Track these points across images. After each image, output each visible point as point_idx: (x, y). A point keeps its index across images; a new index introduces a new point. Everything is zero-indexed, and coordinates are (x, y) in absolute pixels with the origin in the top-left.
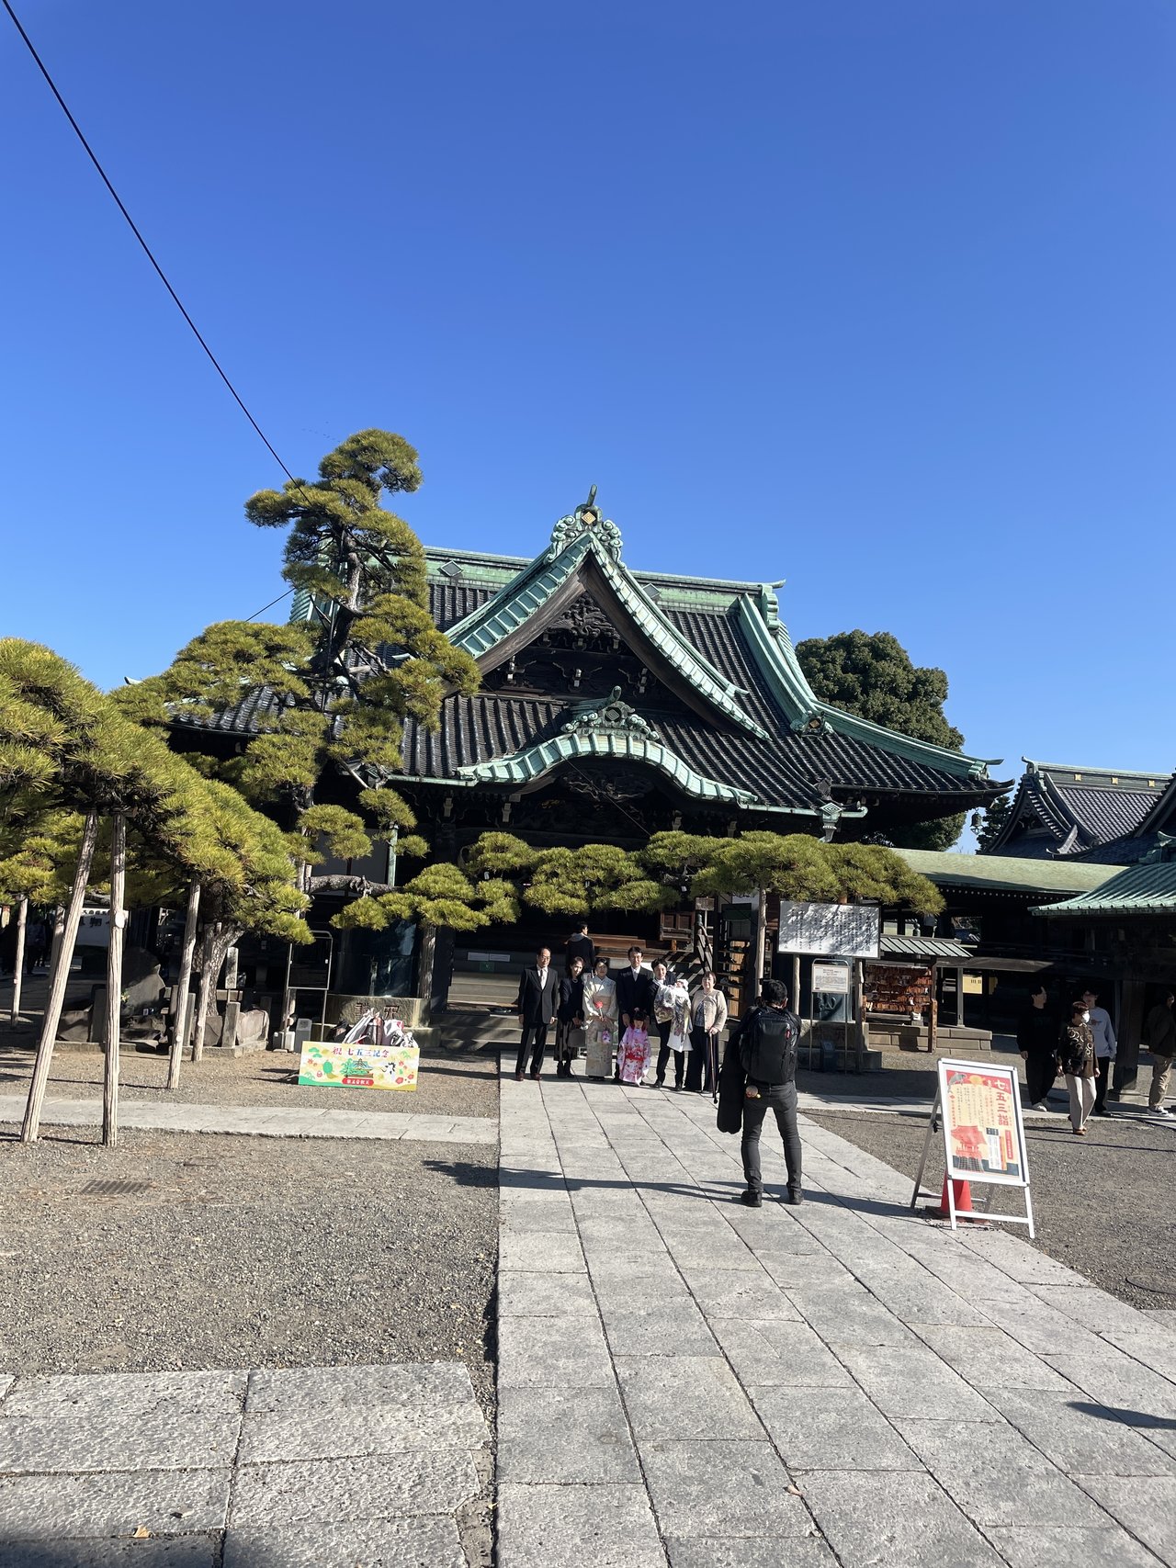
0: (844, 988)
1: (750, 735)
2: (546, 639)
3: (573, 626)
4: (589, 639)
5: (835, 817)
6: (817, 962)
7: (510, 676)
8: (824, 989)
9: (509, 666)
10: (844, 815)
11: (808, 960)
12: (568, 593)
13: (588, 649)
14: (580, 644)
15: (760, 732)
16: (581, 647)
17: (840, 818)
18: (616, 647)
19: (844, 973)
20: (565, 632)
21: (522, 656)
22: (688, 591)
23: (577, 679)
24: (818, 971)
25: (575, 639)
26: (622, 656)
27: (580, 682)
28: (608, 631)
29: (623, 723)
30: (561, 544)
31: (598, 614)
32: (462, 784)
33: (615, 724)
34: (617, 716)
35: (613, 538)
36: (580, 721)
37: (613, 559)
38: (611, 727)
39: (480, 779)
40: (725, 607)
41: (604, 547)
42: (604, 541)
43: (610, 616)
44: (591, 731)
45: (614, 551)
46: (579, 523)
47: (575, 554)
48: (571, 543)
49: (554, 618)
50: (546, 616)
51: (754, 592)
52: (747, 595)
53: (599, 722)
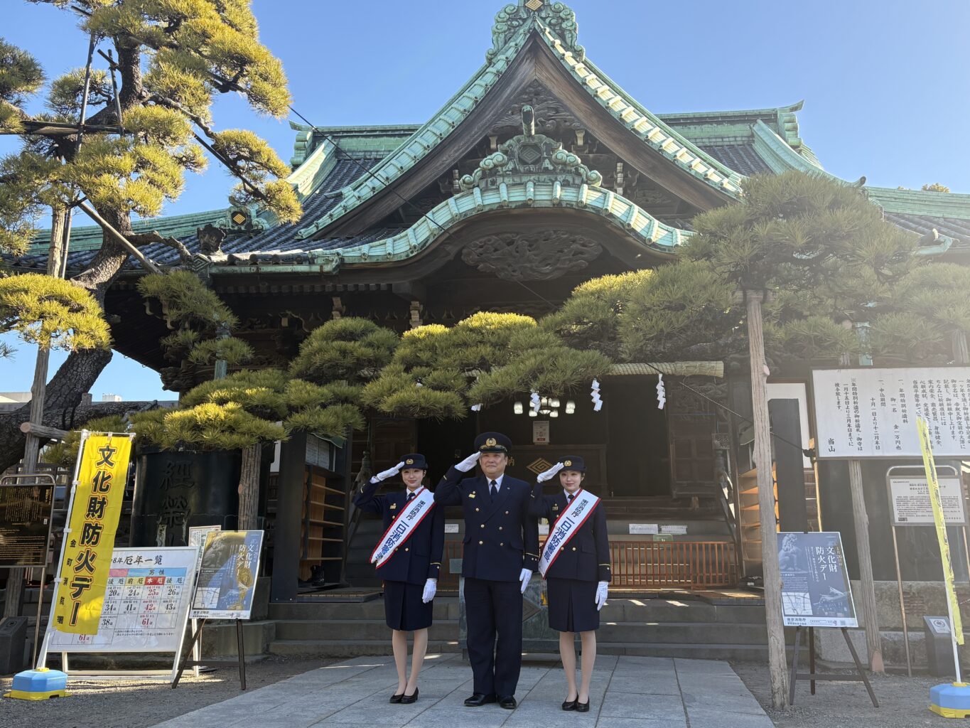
0: (954, 516)
6: (894, 473)
11: (877, 470)
12: (513, 83)
24: (897, 488)
28: (565, 121)
29: (547, 164)
30: (502, 36)
31: (552, 104)
32: (316, 269)
33: (532, 168)
34: (536, 156)
35: (563, 20)
36: (484, 171)
37: (566, 42)
38: (529, 172)
39: (342, 259)
40: (735, 137)
41: (554, 30)
42: (555, 25)
43: (567, 103)
44: (499, 180)
45: (568, 35)
46: (522, 10)
47: (521, 40)
48: (514, 33)
49: (499, 116)
50: (489, 115)
51: (770, 118)
52: (759, 121)
53: (511, 166)
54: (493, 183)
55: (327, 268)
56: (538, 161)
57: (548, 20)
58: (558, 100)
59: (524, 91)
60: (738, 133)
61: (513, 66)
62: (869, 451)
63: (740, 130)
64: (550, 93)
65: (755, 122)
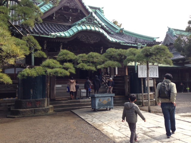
0: (152, 85)
2: (62, 9)
3: (69, 5)
4: (72, 9)
7: (54, 18)
9: (54, 15)
14: (71, 11)
15: (112, 32)
18: (79, 12)
20: (67, 7)
21: (57, 12)
23: (70, 19)
29: (92, 22)
32: (52, 37)
33: (90, 23)
34: (91, 21)
36: (82, 21)
38: (90, 24)
39: (57, 36)
44: (85, 24)
49: (65, 3)
50: (63, 2)
51: (99, 9)
53: (87, 22)
54: (84, 24)
55: (54, 37)
56: (91, 22)
62: (144, 77)
65: (97, 9)
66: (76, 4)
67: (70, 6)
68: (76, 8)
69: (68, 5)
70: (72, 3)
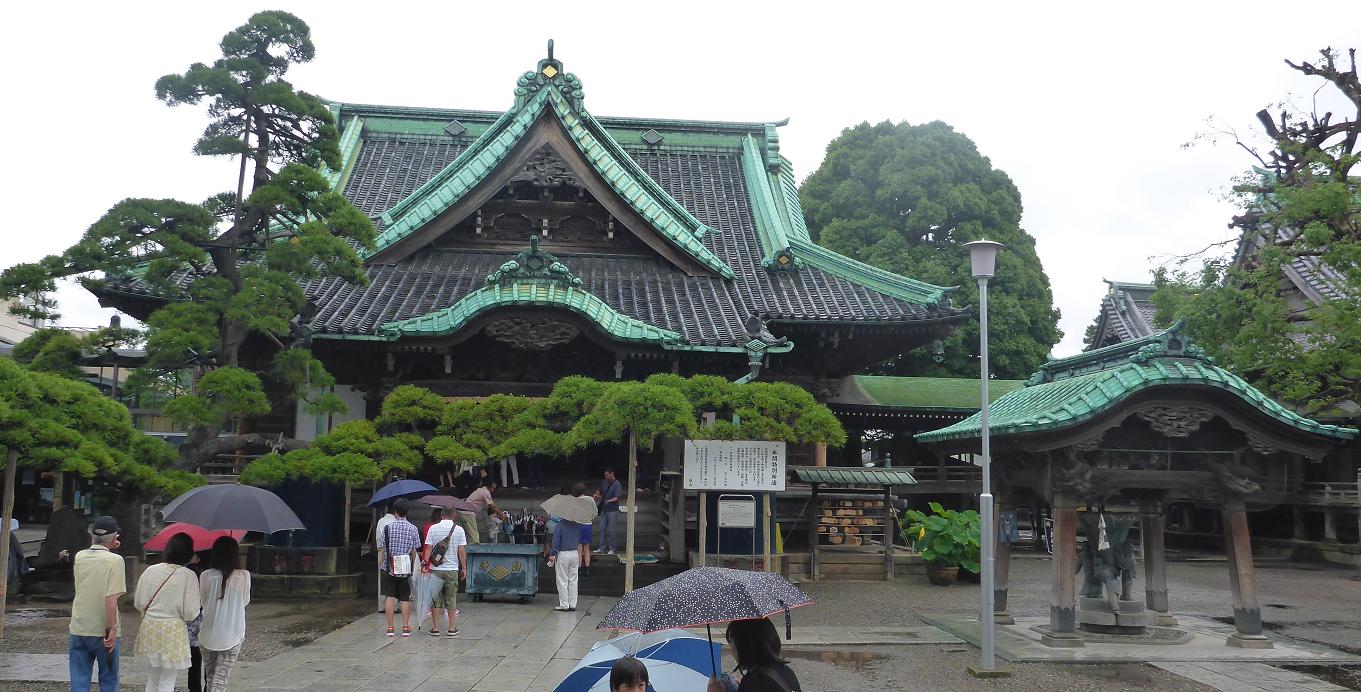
0: (751, 522)
1: (716, 275)
2: (511, 192)
3: (534, 177)
4: (553, 189)
5: (760, 354)
6: (723, 498)
7: (479, 230)
8: (729, 524)
9: (475, 220)
10: (769, 350)
11: (714, 497)
12: (529, 145)
13: (555, 199)
14: (546, 194)
15: (728, 271)
16: (547, 198)
17: (766, 354)
18: (581, 195)
19: (750, 507)
20: (527, 184)
21: (487, 208)
22: (691, 135)
23: (545, 228)
24: (723, 507)
25: (542, 188)
26: (590, 204)
27: (549, 232)
28: (570, 180)
29: (546, 271)
30: (522, 98)
31: (559, 164)
32: (384, 339)
33: (536, 273)
34: (539, 265)
35: (574, 89)
36: (502, 273)
37: (574, 109)
40: (728, 148)
41: (566, 98)
42: (566, 93)
43: (572, 165)
44: (513, 280)
45: (576, 102)
46: (540, 77)
47: (535, 108)
48: (533, 97)
49: (517, 171)
50: (509, 171)
51: (758, 131)
52: (749, 135)
53: (521, 271)
54: (509, 283)
56: (540, 269)
57: (560, 88)
58: (566, 163)
59: (538, 152)
60: (731, 145)
61: (530, 131)
62: (711, 486)
63: (731, 141)
64: (558, 155)
65: (746, 135)
66: (564, 170)
67: (536, 180)
68: (564, 184)
69: (531, 175)
70: (548, 166)
